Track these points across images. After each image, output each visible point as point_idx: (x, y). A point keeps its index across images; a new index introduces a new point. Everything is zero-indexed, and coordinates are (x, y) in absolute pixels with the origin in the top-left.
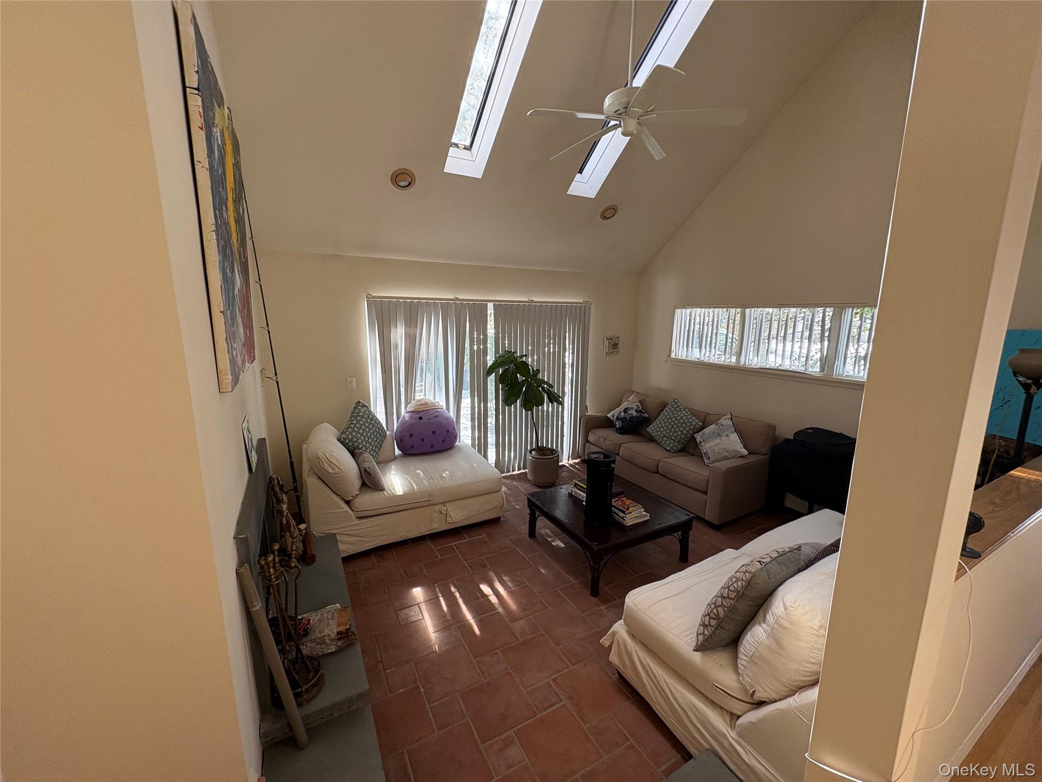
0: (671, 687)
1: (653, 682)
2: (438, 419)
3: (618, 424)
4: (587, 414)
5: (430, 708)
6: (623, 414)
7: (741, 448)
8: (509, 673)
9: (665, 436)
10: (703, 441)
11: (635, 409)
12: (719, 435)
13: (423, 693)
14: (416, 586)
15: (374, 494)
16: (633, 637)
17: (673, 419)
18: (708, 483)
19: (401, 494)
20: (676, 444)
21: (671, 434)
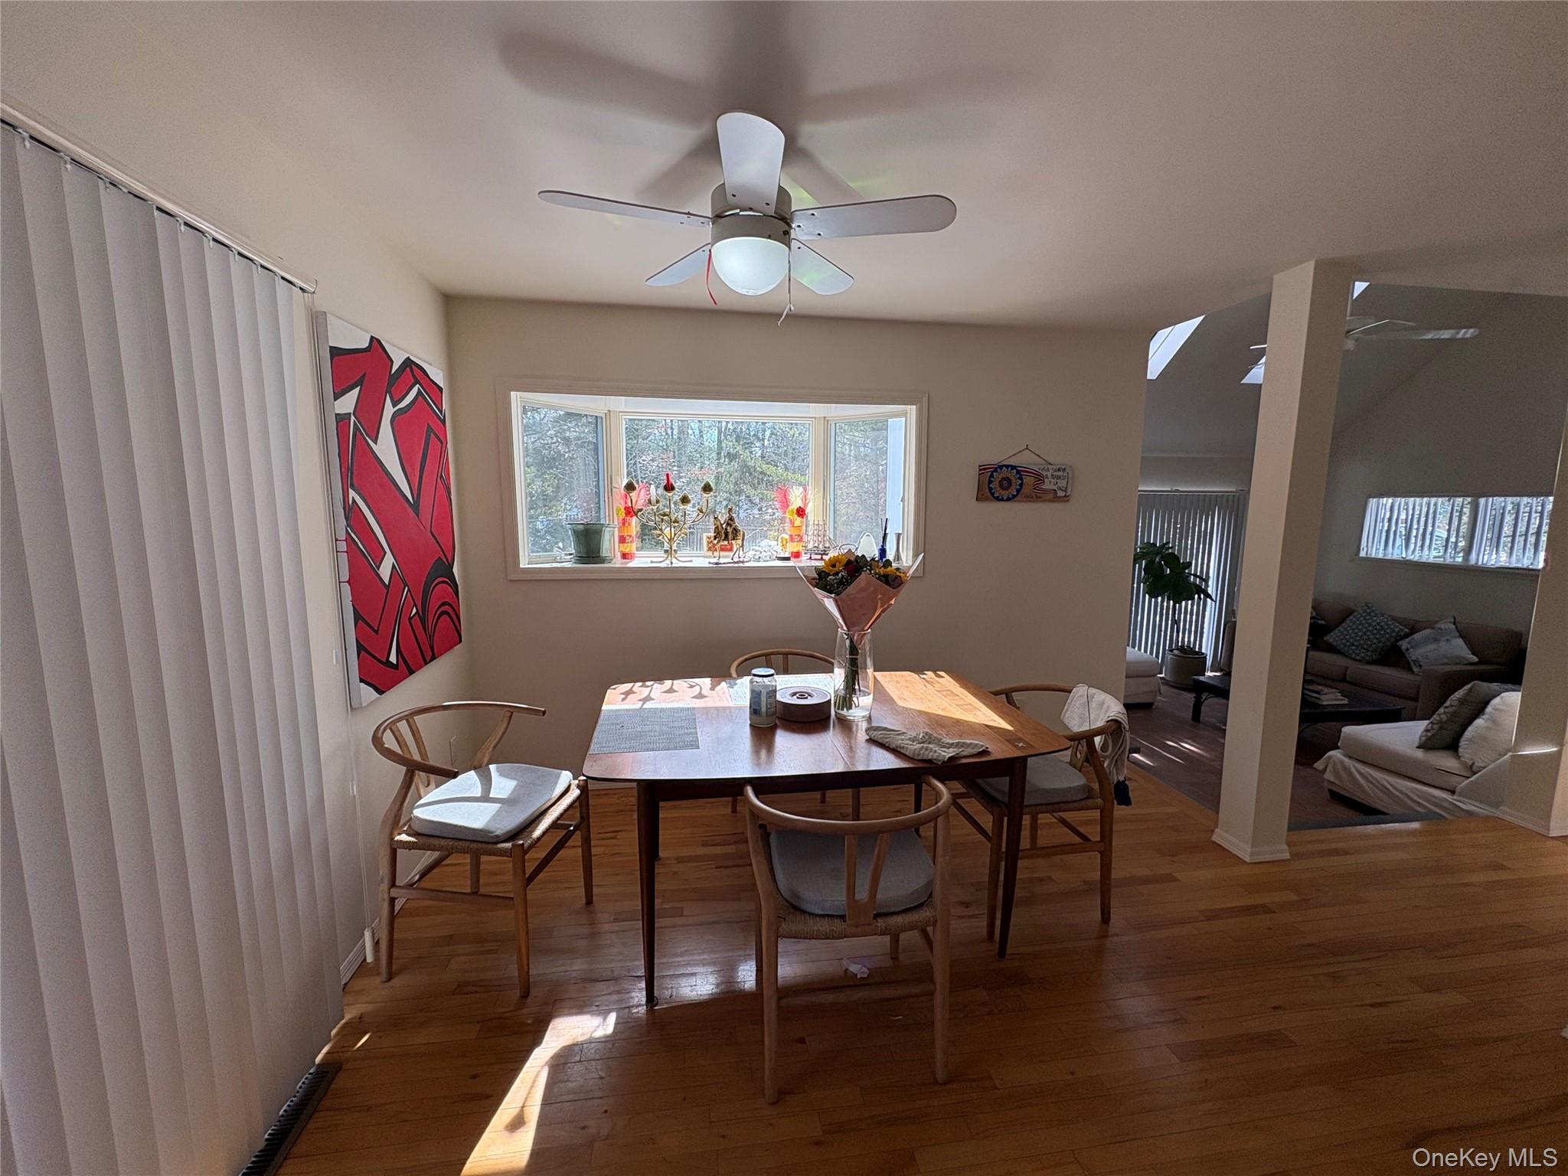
0: (1394, 784)
1: (1374, 785)
4: (1233, 619)
7: (1469, 654)
9: (1353, 645)
10: (1411, 648)
12: (1435, 640)
16: (1350, 757)
17: (1366, 625)
18: (1419, 689)
20: (1369, 654)
21: (1362, 642)
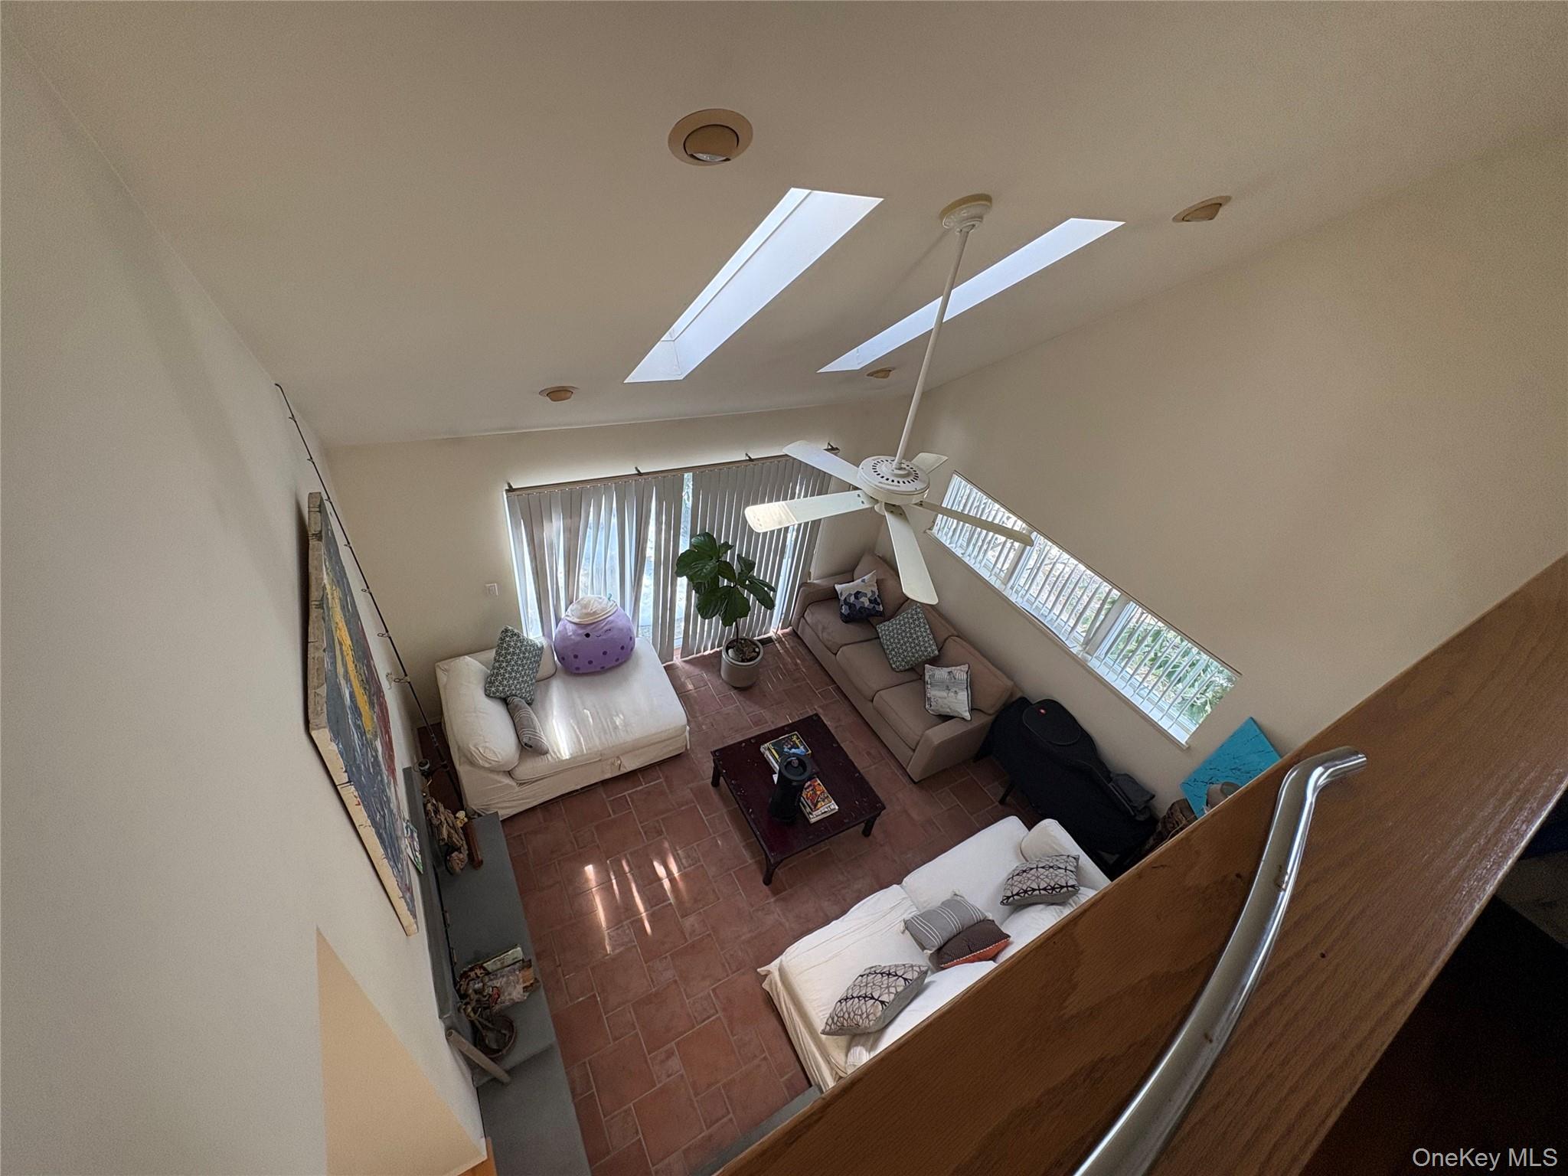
2: (610, 634)
3: (845, 610)
4: (809, 581)
5: (607, 1018)
6: (852, 599)
7: (967, 710)
8: (675, 981)
9: (894, 650)
10: (931, 680)
11: (869, 596)
12: (948, 689)
13: (600, 1003)
14: (588, 863)
15: (537, 759)
17: (908, 635)
18: (918, 744)
19: (568, 757)
20: (903, 664)
21: (901, 651)
